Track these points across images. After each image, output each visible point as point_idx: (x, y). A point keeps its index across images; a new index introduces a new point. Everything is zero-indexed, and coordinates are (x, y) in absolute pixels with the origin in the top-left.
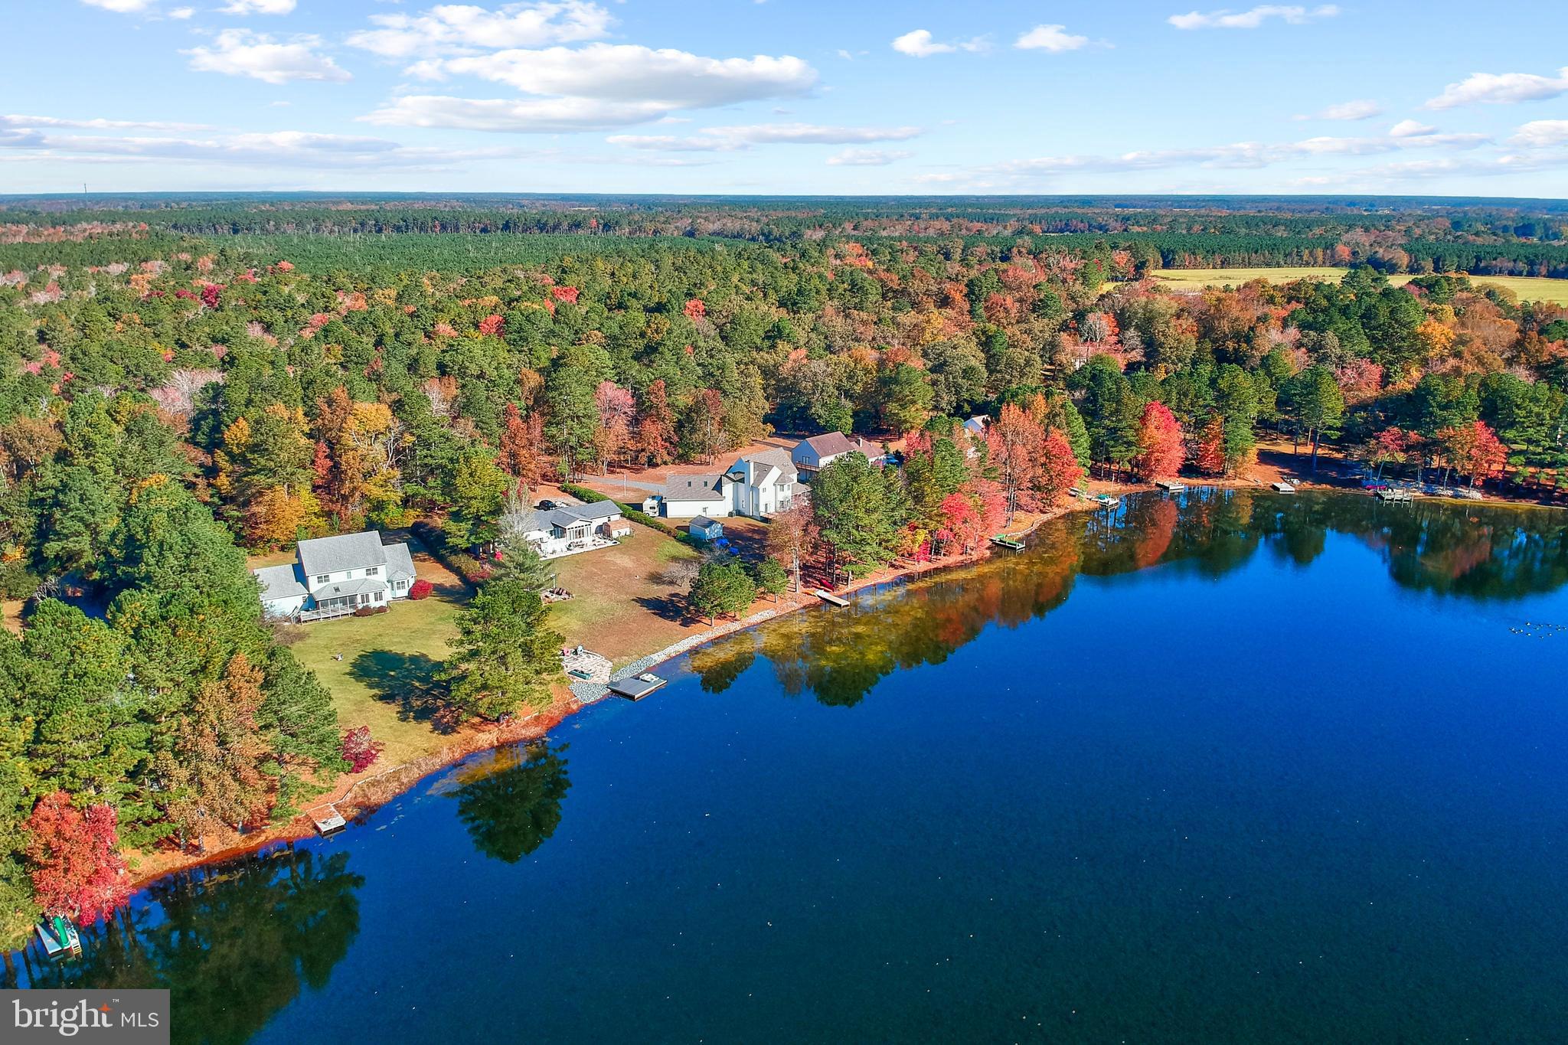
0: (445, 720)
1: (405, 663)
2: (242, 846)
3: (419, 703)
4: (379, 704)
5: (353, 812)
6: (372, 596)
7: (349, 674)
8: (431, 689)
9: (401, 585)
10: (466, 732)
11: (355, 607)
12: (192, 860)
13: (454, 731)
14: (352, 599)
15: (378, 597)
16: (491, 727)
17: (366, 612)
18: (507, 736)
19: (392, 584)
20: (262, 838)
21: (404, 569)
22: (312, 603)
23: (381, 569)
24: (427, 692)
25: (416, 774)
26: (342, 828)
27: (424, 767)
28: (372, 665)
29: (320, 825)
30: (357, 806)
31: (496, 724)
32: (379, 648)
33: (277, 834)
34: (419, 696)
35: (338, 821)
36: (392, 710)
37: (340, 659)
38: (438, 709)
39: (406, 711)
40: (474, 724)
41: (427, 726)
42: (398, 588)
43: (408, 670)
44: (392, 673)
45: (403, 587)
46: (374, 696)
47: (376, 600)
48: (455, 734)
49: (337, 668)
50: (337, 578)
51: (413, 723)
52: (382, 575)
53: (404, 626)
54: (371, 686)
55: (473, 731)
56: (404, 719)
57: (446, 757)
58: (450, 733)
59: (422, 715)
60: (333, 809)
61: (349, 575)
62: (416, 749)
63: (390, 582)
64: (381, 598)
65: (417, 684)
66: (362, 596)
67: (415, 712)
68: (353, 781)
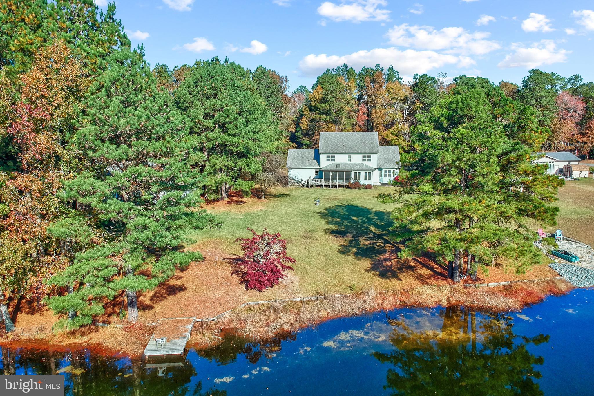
0: (388, 263)
1: (370, 214)
3: (367, 243)
4: (328, 236)
6: (362, 174)
7: (319, 213)
8: (385, 235)
9: (388, 174)
10: (407, 281)
11: (348, 181)
13: (394, 275)
14: (348, 173)
15: (368, 176)
16: (441, 282)
17: (357, 186)
19: (381, 172)
21: (392, 162)
22: (320, 174)
23: (374, 157)
24: (379, 237)
25: (323, 312)
27: (338, 306)
28: (341, 212)
29: (150, 345)
31: (450, 280)
32: (353, 203)
34: (370, 238)
35: (176, 346)
36: (336, 243)
37: (318, 203)
38: (385, 251)
39: (350, 246)
40: (421, 275)
41: (366, 263)
42: (386, 176)
43: (369, 218)
44: (354, 218)
45: (390, 175)
46: (328, 229)
47: (366, 178)
48: (394, 281)
49: (311, 209)
50: (341, 159)
51: (351, 257)
52: (374, 163)
54: (330, 223)
55: (418, 282)
56: (344, 251)
58: (388, 278)
59: (365, 253)
60: (190, 326)
61: (349, 159)
62: (340, 284)
63: (380, 169)
64: (370, 179)
65: (372, 229)
66: (356, 173)
67: (358, 249)
68: (246, 299)
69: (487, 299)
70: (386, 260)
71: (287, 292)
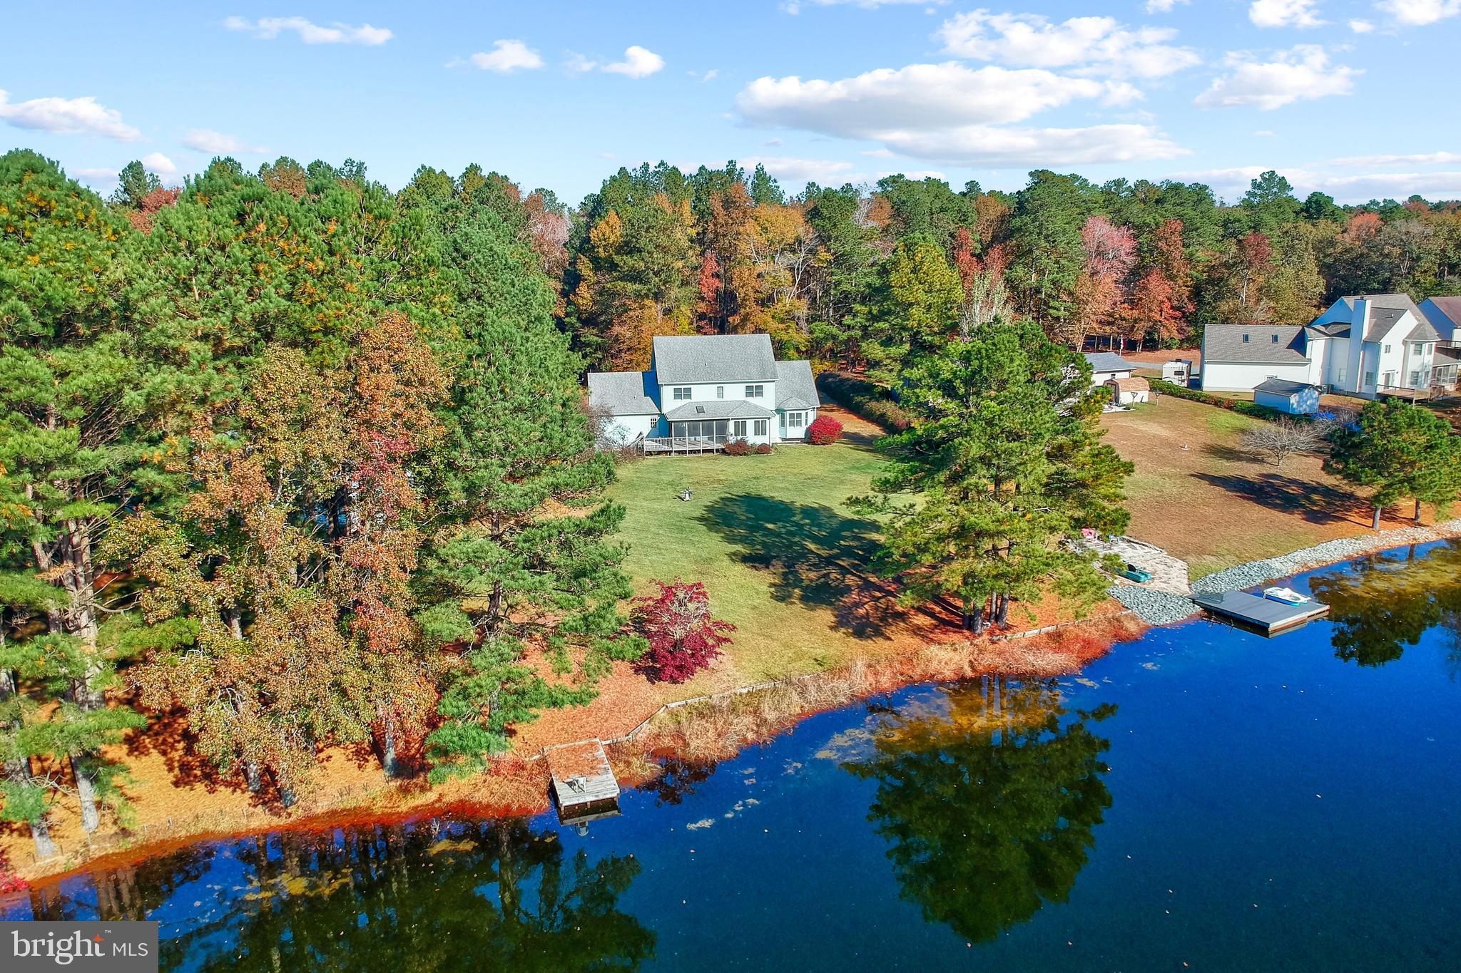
0: (861, 611)
1: (794, 515)
2: (379, 807)
3: (812, 575)
4: (740, 568)
5: (646, 770)
6: (750, 425)
7: (700, 519)
8: (837, 557)
9: (796, 420)
10: (901, 640)
11: (723, 439)
12: (262, 819)
13: (878, 633)
14: (722, 424)
15: (761, 429)
16: (955, 637)
17: (740, 450)
18: (989, 660)
19: (783, 417)
20: (431, 796)
21: (801, 396)
22: (664, 427)
23: (769, 389)
24: (829, 561)
25: (794, 706)
26: (609, 804)
27: (813, 694)
28: (741, 512)
29: (561, 789)
30: (654, 755)
31: (967, 633)
32: (753, 492)
33: (465, 791)
34: (814, 565)
35: (604, 786)
36: (761, 582)
37: (687, 498)
38: (848, 589)
39: (788, 585)
40: (919, 628)
41: (825, 616)
42: (792, 424)
43: (796, 524)
44: (770, 526)
45: (799, 423)
46: (734, 554)
47: (757, 433)
48: (880, 641)
49: (679, 510)
50: (703, 394)
51: (798, 607)
52: (768, 400)
53: (796, 471)
54: (731, 539)
55: (918, 640)
56: (781, 595)
57: (861, 681)
58: (869, 637)
59: (817, 595)
60: (601, 753)
61: (720, 393)
62: (799, 656)
63: (780, 411)
64: (764, 433)
65: (812, 546)
66: (736, 424)
67: (804, 589)
68: (659, 698)
69: (1030, 658)
70: (858, 605)
71: (720, 680)
